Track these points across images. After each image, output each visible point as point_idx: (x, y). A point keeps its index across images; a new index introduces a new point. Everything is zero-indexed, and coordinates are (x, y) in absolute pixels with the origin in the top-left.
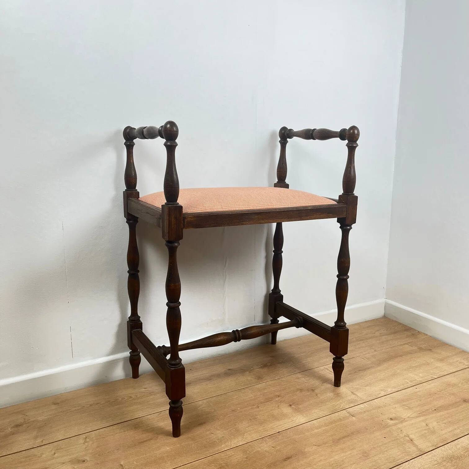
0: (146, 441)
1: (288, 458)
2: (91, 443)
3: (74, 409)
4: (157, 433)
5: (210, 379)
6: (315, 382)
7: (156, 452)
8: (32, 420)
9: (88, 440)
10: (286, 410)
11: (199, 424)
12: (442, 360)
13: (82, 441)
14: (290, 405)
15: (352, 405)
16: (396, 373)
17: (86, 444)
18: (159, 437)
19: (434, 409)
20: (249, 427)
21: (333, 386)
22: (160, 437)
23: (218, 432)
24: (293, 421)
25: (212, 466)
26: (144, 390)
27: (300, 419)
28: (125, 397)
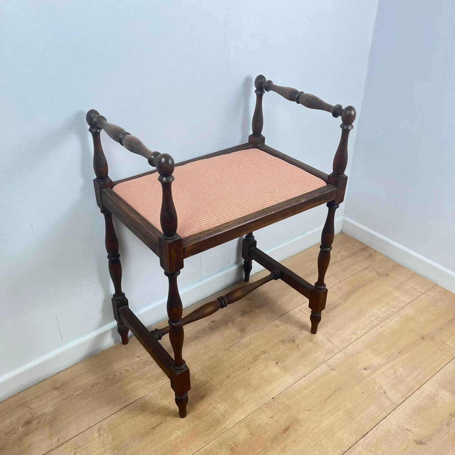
0: (157, 426)
1: (287, 429)
2: (106, 435)
3: (77, 393)
4: (164, 415)
5: (198, 337)
6: (293, 330)
7: (169, 439)
8: (40, 413)
9: (102, 432)
10: (274, 369)
11: (200, 399)
12: (398, 288)
13: (96, 435)
14: (277, 363)
15: (330, 356)
16: (362, 310)
17: (101, 437)
18: (168, 420)
19: (398, 352)
20: (245, 395)
21: (310, 333)
22: (169, 418)
23: (220, 405)
24: (283, 383)
25: (223, 448)
26: (137, 359)
27: (288, 380)
28: (123, 372)
